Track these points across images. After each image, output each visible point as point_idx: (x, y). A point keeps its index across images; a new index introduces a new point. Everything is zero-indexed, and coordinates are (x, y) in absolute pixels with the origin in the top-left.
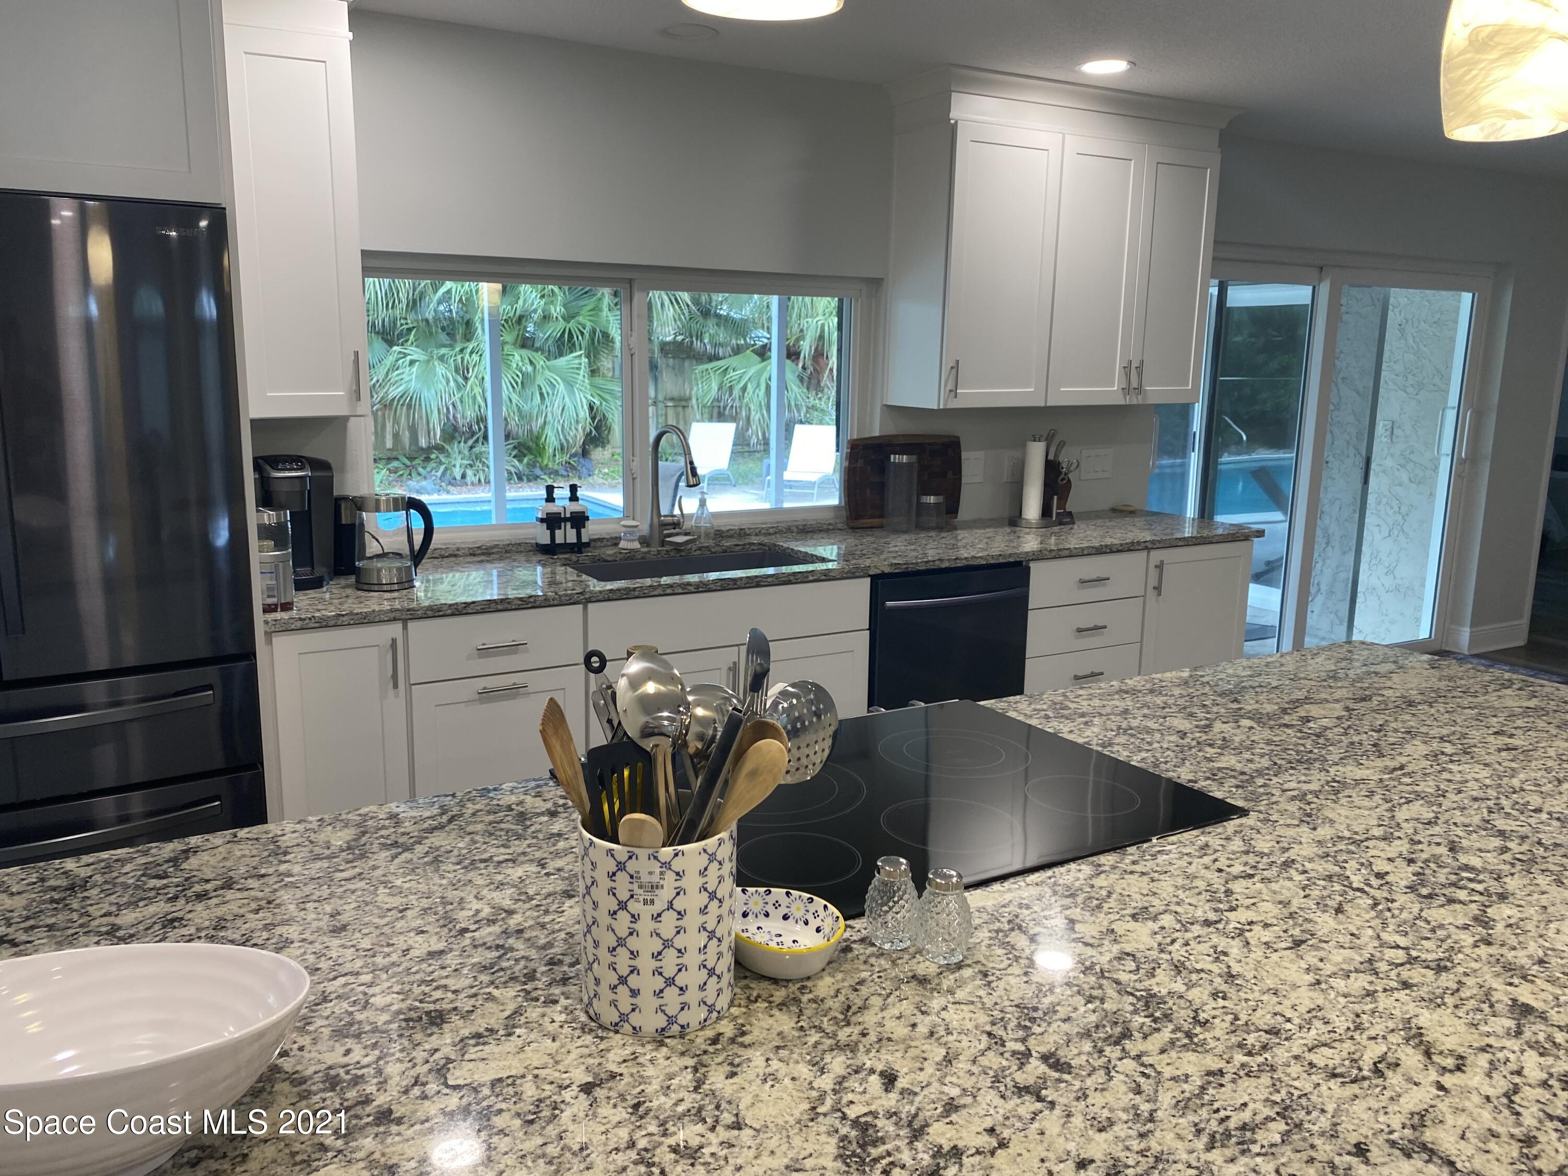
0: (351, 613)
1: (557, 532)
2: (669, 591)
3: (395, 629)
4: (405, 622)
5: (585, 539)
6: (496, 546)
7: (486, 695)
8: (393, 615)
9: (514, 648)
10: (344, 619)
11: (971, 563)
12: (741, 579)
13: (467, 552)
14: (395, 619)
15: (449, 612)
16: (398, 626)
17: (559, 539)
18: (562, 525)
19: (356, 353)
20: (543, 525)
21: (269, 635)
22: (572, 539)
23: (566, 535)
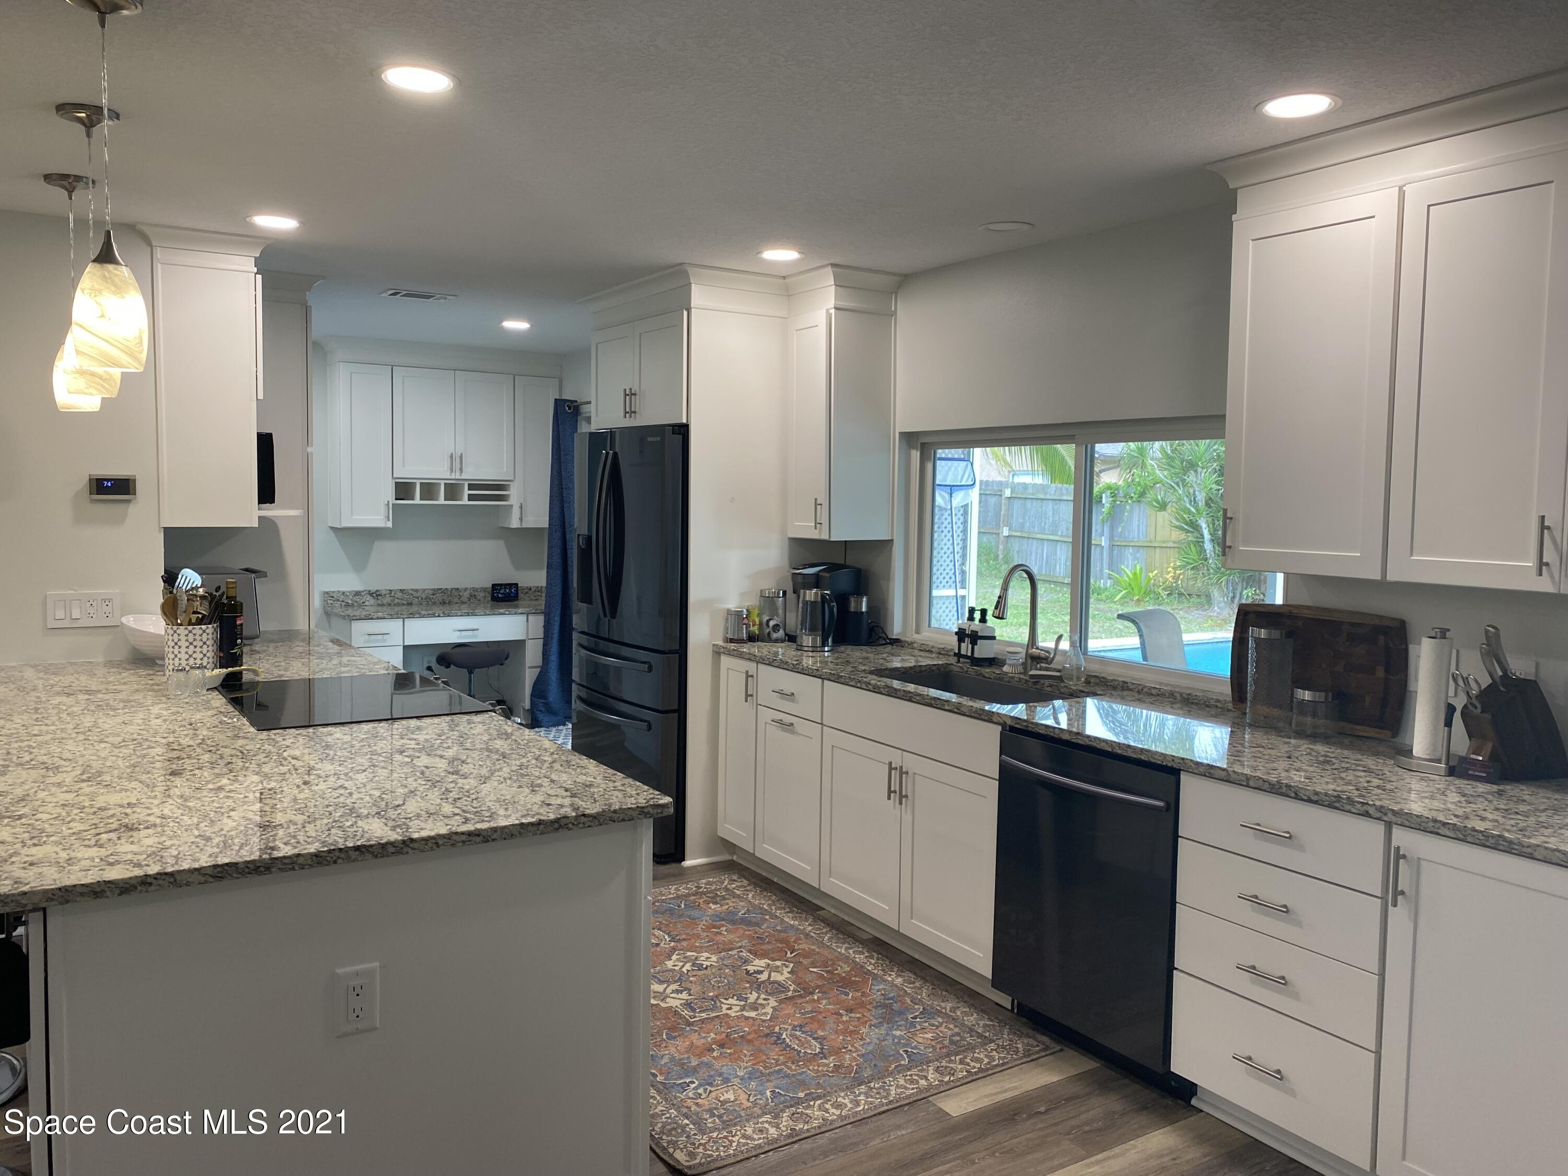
1: (963, 644)
3: (752, 667)
4: (757, 663)
7: (780, 725)
8: (749, 657)
9: (792, 698)
14: (750, 660)
16: (755, 665)
17: (962, 649)
18: (966, 639)
19: (816, 500)
20: (956, 637)
21: (717, 653)
22: (969, 652)
23: (966, 647)
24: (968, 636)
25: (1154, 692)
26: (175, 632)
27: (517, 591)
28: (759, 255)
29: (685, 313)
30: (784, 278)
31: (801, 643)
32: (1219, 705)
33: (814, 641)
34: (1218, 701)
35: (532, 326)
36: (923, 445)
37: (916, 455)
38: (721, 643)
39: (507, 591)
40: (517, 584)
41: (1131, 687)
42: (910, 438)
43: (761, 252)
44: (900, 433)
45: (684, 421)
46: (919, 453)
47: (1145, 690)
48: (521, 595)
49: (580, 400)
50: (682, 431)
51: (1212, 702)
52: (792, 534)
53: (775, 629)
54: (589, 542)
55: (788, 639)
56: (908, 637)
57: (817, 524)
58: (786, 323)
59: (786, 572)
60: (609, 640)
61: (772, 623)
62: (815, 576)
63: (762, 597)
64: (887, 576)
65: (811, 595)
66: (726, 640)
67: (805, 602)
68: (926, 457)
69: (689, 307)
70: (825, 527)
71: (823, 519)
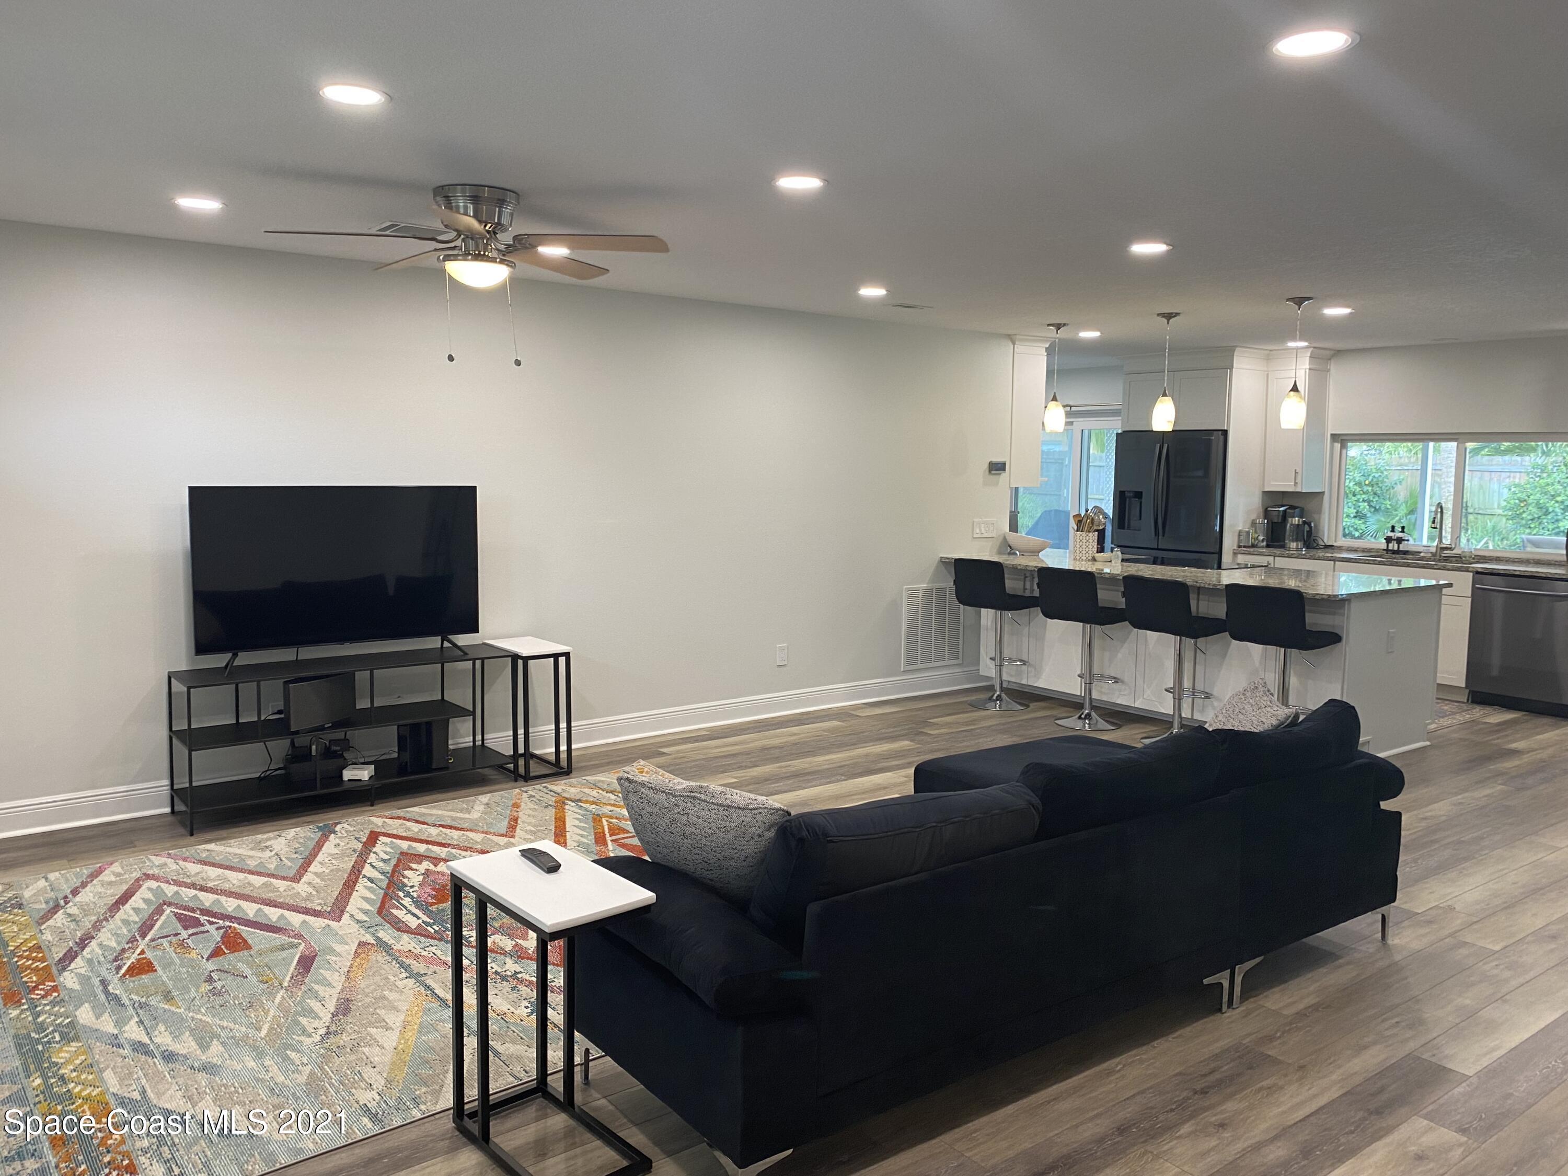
0: (1258, 551)
1: (1390, 545)
3: (1270, 558)
4: (1275, 556)
8: (1270, 554)
10: (1256, 552)
13: (1361, 549)
14: (1270, 556)
15: (1287, 556)
16: (1272, 558)
17: (1391, 547)
18: (1393, 542)
19: (1296, 470)
21: (1235, 552)
22: (1396, 548)
23: (1393, 546)
24: (1394, 540)
26: (1088, 535)
28: (1285, 344)
29: (1228, 371)
30: (1270, 351)
31: (1290, 546)
33: (1297, 545)
36: (1341, 441)
38: (1236, 547)
42: (1335, 437)
43: (1287, 343)
44: (1332, 434)
45: (1225, 428)
46: (1339, 445)
50: (1225, 433)
52: (1266, 489)
53: (1263, 540)
54: (1139, 495)
55: (1268, 546)
56: (1335, 544)
57: (1296, 483)
58: (1268, 374)
59: (1261, 510)
60: (1158, 549)
61: (1261, 538)
62: (1285, 511)
63: (1254, 523)
64: (1319, 511)
65: (1296, 520)
66: (1239, 547)
67: (1292, 525)
68: (1343, 446)
69: (1231, 368)
70: (1299, 485)
71: (1299, 480)
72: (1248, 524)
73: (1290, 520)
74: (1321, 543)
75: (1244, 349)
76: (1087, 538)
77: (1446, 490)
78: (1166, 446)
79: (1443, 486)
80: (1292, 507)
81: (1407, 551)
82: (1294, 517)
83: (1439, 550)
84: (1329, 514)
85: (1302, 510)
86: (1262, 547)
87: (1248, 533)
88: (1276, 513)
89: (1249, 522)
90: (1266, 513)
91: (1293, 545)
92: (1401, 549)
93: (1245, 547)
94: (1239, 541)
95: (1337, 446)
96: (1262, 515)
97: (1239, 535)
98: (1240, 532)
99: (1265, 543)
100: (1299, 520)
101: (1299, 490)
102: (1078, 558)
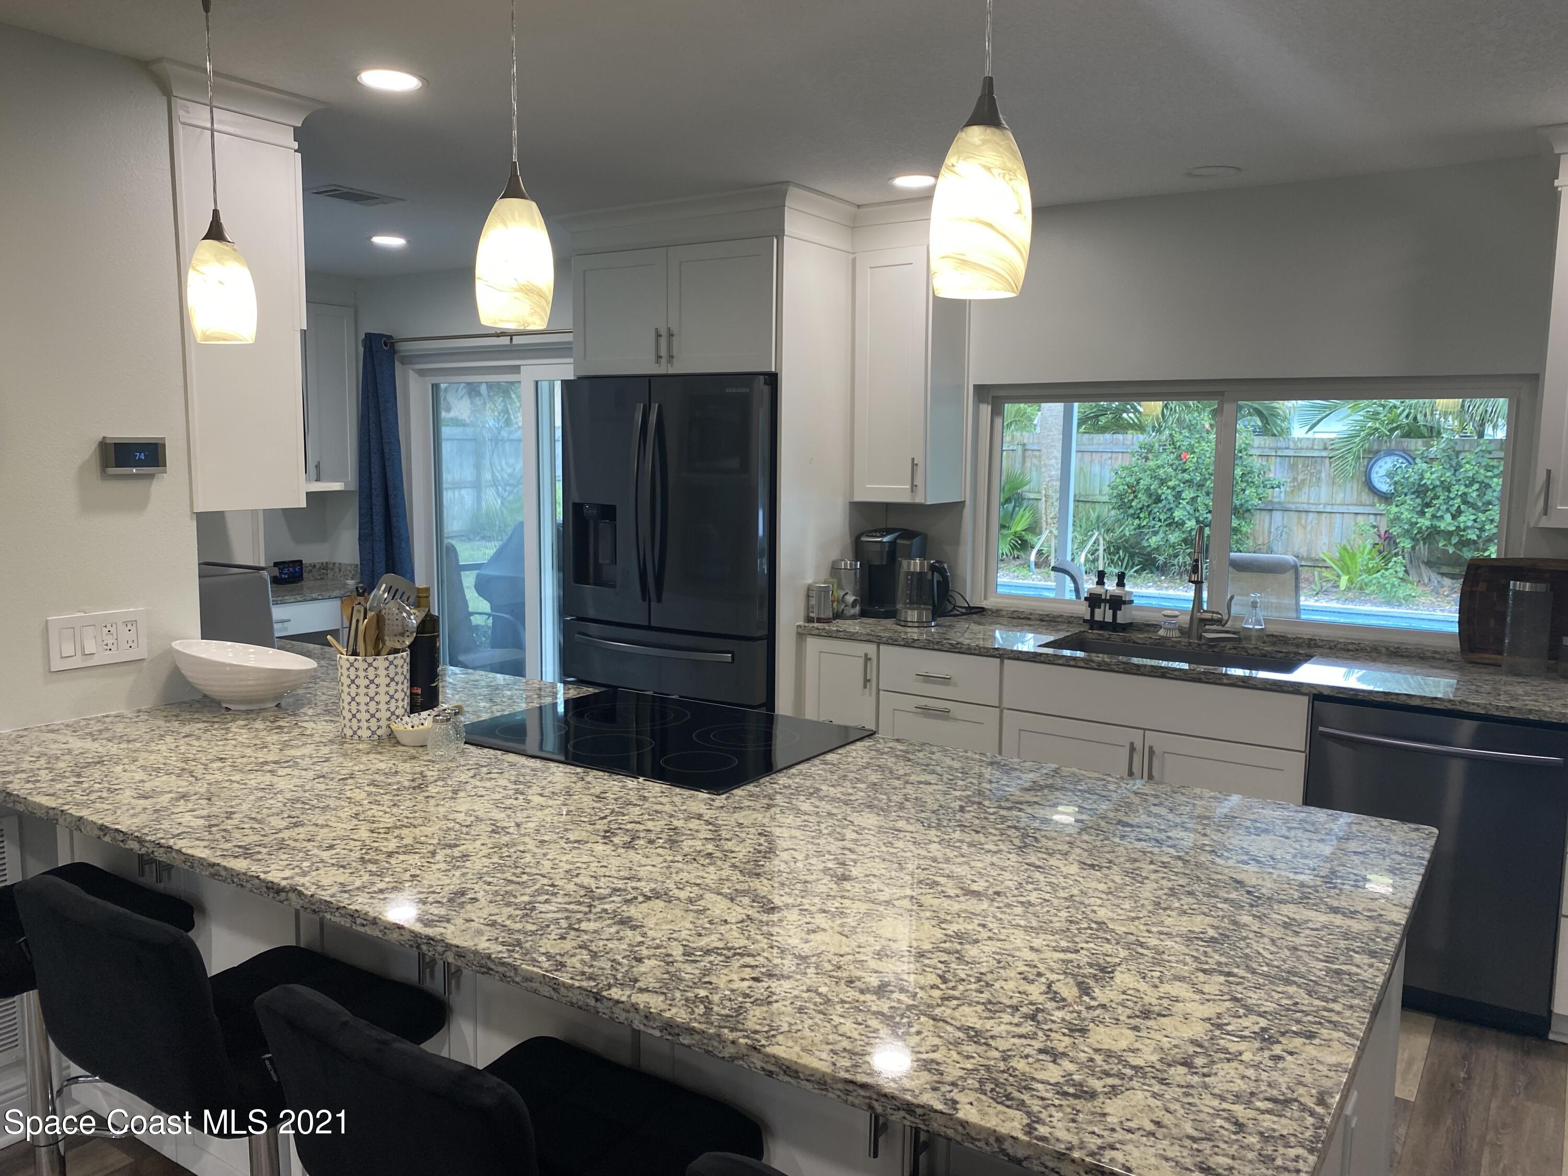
0: (845, 631)
1: (1097, 610)
2: (1072, 663)
3: (871, 649)
4: (879, 644)
5: (1119, 621)
6: (1061, 616)
7: (926, 711)
8: (868, 637)
9: (946, 681)
10: (842, 633)
11: (1461, 708)
12: (1145, 666)
13: (1037, 617)
14: (870, 641)
15: (902, 643)
16: (874, 646)
17: (1098, 616)
18: (1103, 605)
19: (913, 459)
20: (1087, 603)
21: (801, 635)
22: (1109, 619)
23: (1104, 614)
24: (1105, 601)
25: (1350, 647)
26: (370, 665)
27: (301, 569)
28: (889, 182)
29: (775, 241)
30: (859, 206)
31: (906, 617)
32: (1437, 656)
33: (920, 616)
34: (1436, 652)
35: (408, 242)
36: (993, 397)
37: (986, 409)
38: (801, 623)
39: (291, 570)
40: (301, 561)
41: (1320, 644)
42: (982, 392)
43: (893, 178)
44: (975, 386)
45: (773, 370)
46: (990, 408)
47: (1339, 646)
48: (305, 575)
49: (397, 335)
50: (773, 380)
51: (1429, 654)
52: (859, 498)
53: (854, 604)
54: (608, 512)
55: (864, 614)
56: (984, 604)
57: (913, 487)
58: (854, 260)
59: (848, 540)
60: (649, 628)
61: (850, 599)
62: (893, 543)
63: (835, 569)
64: (956, 541)
65: (916, 565)
66: (809, 620)
67: (908, 573)
68: (997, 411)
69: (780, 234)
70: (920, 489)
71: (919, 481)
72: (824, 574)
73: (905, 563)
74: (960, 602)
75: (805, 193)
76: (371, 673)
77: (1046, 474)
78: (655, 407)
79: (1043, 470)
80: (908, 534)
81: (1131, 624)
82: (910, 557)
83: (1196, 622)
84: (974, 542)
85: (925, 537)
86: (853, 617)
87: (825, 590)
88: (877, 548)
89: (827, 566)
90: (858, 549)
91: (912, 615)
92: (1120, 620)
93: (819, 620)
94: (808, 608)
95: (986, 410)
96: (850, 553)
97: (808, 596)
98: (809, 589)
99: (857, 609)
100: (922, 565)
101: (919, 499)
102: (349, 732)
